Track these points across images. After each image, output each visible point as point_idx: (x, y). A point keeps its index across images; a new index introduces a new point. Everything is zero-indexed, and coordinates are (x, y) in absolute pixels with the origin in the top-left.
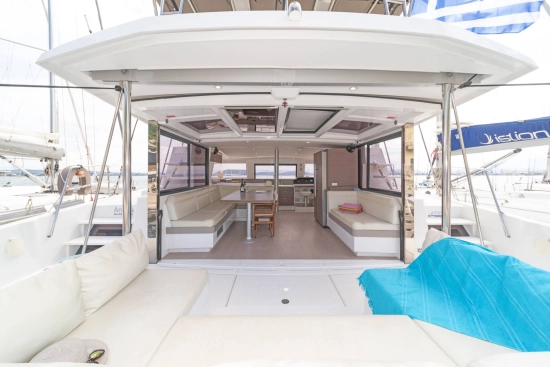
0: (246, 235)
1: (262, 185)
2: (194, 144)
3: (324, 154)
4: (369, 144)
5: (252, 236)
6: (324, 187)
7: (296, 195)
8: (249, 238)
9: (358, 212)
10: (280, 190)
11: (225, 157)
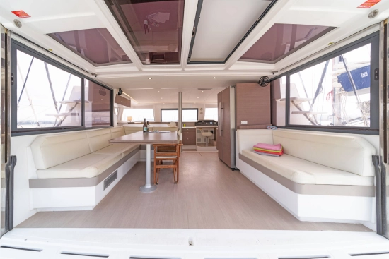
0: (145, 184)
1: (166, 126)
2: (91, 80)
3: (232, 91)
4: (288, 74)
5: (152, 183)
6: (232, 126)
7: (198, 136)
8: (148, 186)
9: (280, 155)
10: (184, 131)
11: (133, 102)
